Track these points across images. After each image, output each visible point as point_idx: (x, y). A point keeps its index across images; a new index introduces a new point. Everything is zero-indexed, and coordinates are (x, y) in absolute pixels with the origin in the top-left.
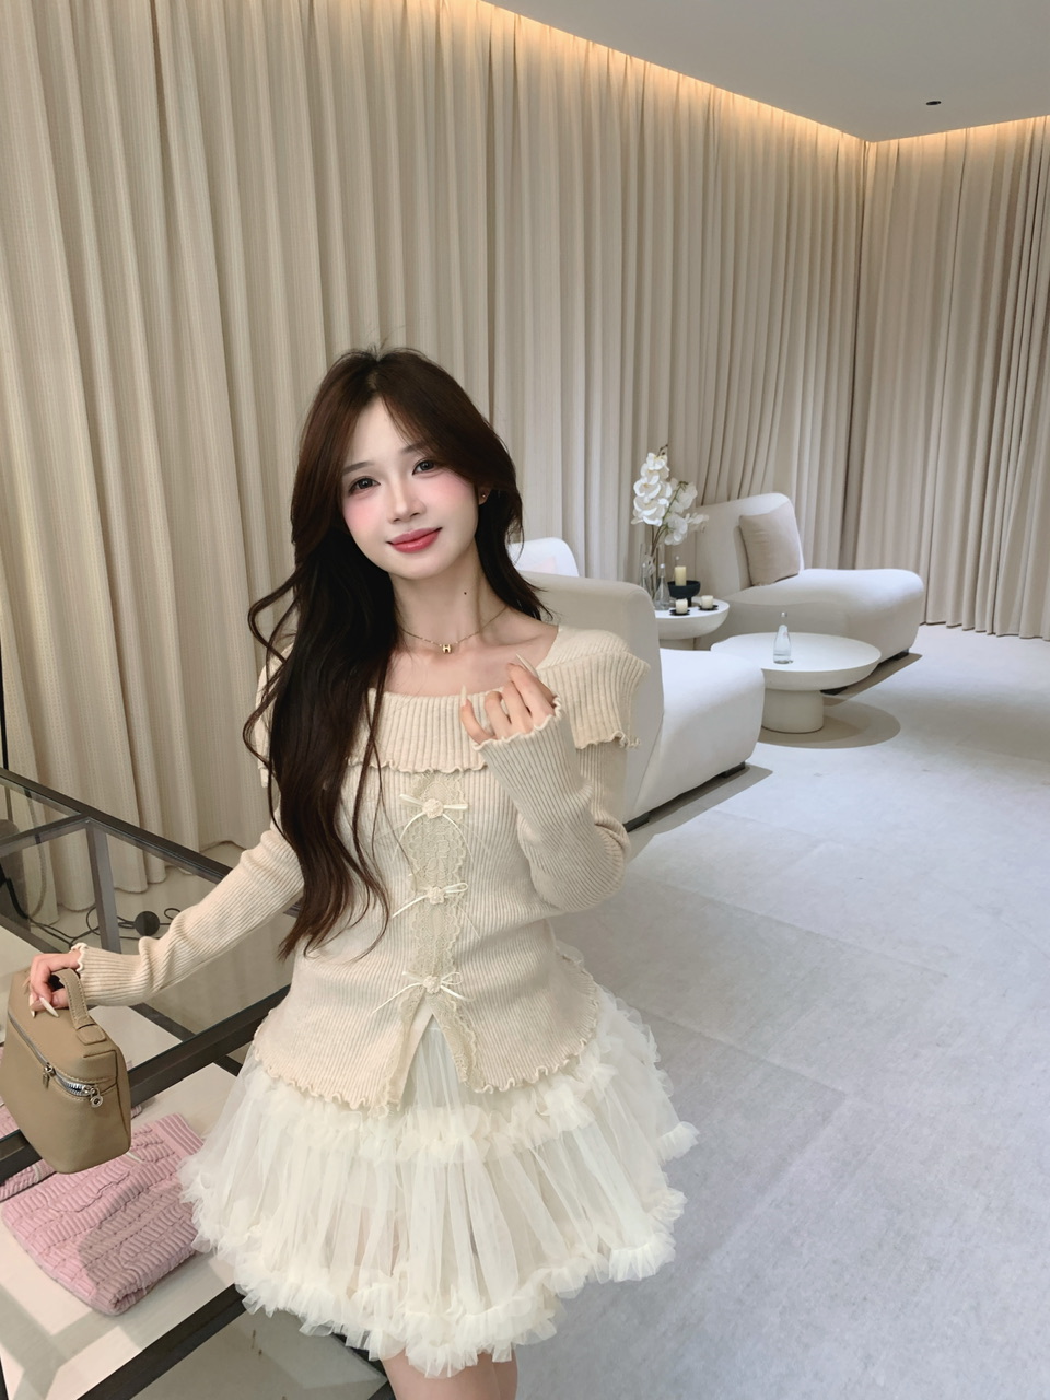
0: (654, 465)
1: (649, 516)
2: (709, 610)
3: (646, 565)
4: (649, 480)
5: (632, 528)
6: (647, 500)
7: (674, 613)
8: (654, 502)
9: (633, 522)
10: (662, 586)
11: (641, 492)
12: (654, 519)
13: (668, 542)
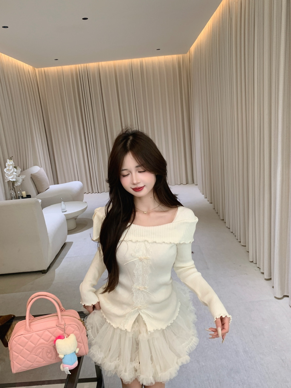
0: (10, 163)
4: (9, 168)
6: (9, 174)
8: (12, 174)
11: (7, 172)
12: (13, 179)
13: (17, 185)
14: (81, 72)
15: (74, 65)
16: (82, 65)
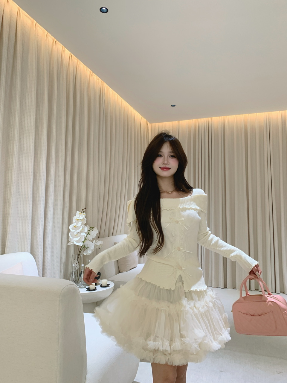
0: (79, 217)
1: (76, 241)
2: (105, 287)
3: (74, 265)
4: (77, 224)
5: (68, 247)
6: (75, 233)
7: (89, 289)
8: (79, 234)
9: (68, 244)
10: (82, 275)
11: (72, 230)
12: (79, 243)
13: (85, 254)
14: (200, 129)
15: (193, 120)
16: (204, 119)
